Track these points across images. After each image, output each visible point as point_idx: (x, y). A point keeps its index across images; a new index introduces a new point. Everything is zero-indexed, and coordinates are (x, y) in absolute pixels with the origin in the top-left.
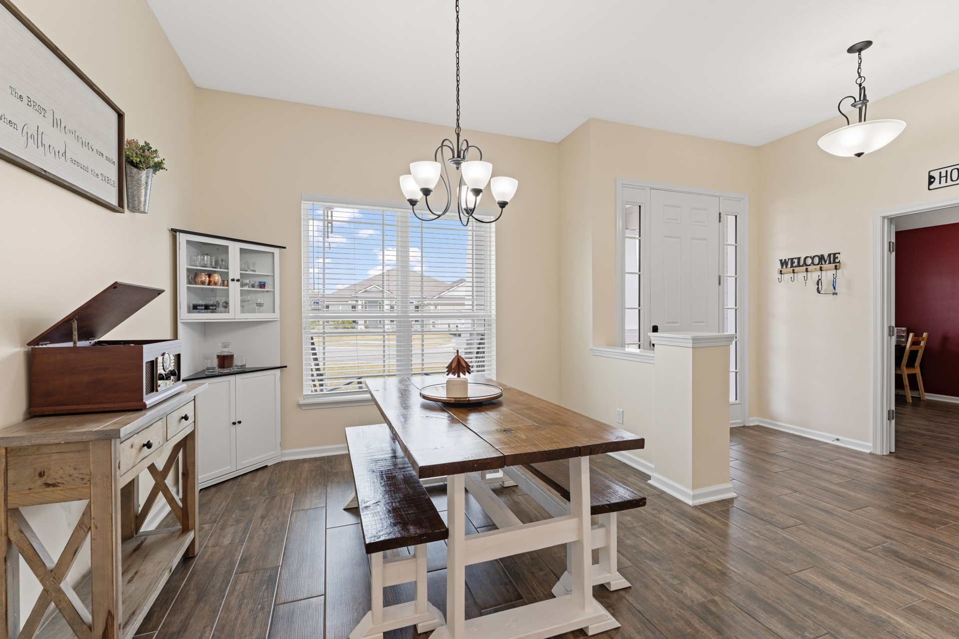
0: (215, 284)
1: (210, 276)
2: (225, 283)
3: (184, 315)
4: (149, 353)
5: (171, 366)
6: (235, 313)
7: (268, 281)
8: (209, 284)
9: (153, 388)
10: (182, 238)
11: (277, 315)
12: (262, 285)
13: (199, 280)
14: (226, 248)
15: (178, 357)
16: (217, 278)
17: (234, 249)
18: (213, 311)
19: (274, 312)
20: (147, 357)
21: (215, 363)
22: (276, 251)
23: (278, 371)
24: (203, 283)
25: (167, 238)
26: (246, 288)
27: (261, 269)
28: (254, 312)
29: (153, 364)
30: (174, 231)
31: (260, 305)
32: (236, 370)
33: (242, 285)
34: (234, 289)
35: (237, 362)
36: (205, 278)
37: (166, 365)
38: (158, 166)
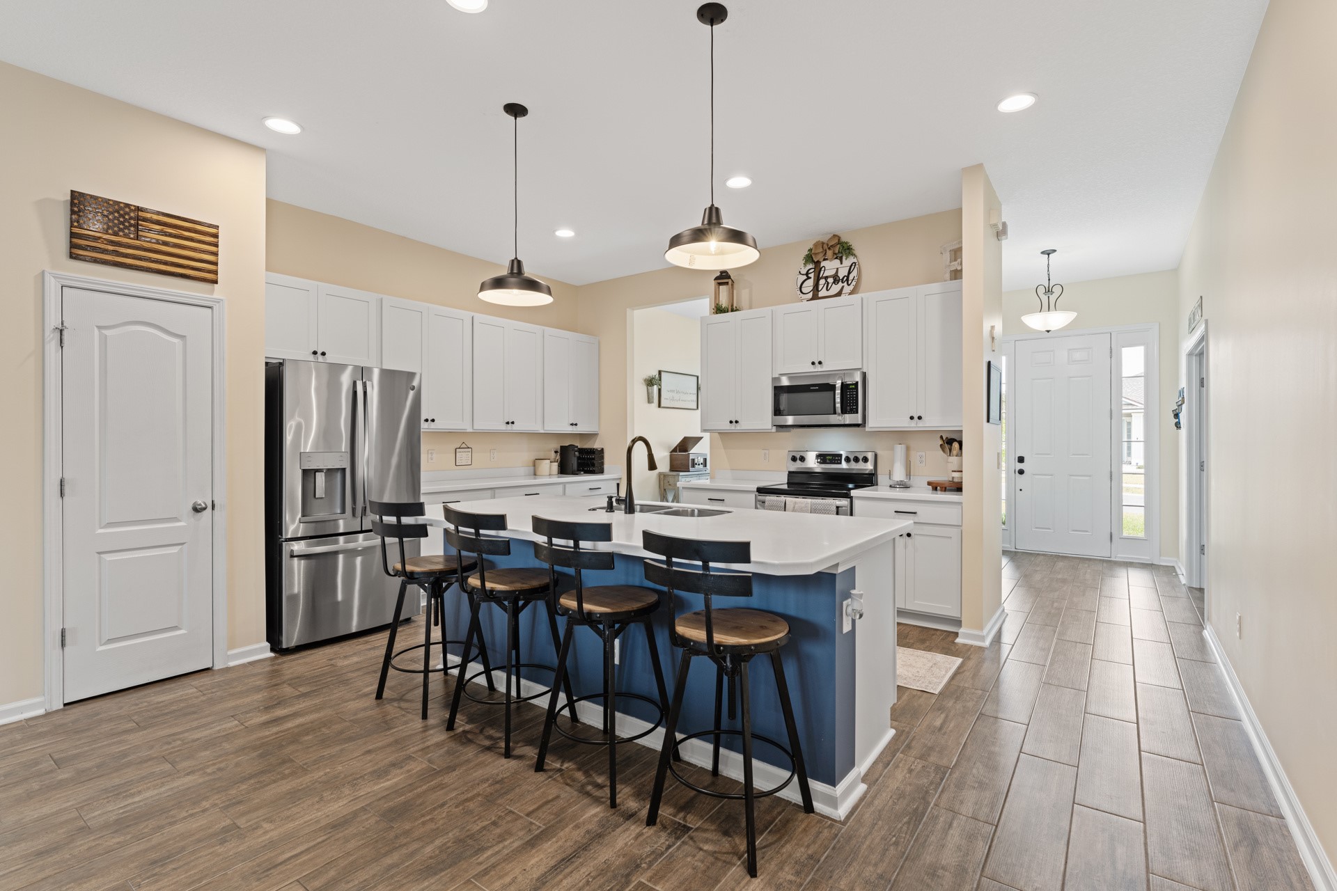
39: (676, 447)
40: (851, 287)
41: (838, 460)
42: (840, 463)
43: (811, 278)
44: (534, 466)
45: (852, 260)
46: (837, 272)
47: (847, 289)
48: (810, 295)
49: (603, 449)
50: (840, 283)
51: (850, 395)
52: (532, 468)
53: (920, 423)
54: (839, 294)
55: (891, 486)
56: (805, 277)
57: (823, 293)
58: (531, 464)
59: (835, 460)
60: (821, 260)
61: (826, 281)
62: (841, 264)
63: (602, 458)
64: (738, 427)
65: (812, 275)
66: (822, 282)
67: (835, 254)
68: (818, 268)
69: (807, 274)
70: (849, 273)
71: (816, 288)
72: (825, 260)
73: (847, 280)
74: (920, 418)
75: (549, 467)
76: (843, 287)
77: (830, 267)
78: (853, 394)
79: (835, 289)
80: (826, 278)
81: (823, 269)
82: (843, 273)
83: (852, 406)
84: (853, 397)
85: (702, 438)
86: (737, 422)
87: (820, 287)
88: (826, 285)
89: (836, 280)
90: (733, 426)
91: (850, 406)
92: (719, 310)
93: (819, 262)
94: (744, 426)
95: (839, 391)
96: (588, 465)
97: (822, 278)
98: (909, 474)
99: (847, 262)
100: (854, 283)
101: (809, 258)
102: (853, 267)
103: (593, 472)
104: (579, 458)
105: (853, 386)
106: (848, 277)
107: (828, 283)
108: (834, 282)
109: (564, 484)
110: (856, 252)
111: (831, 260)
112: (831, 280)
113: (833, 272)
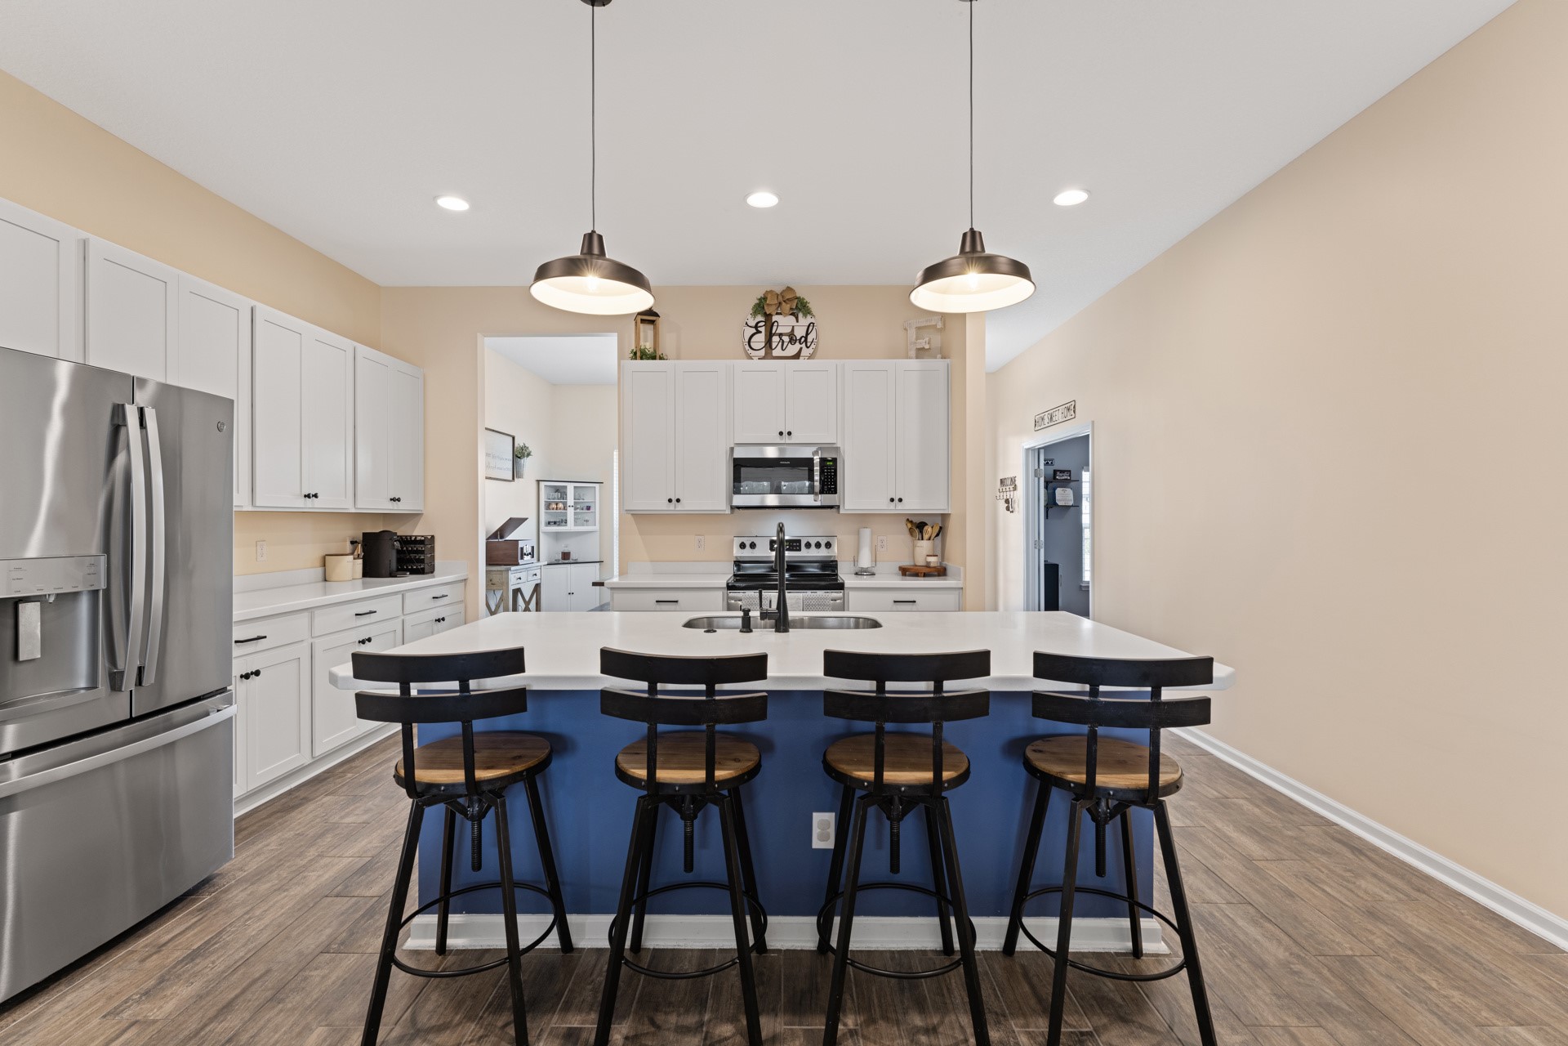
0: (560, 509)
1: (557, 504)
2: (565, 508)
3: (543, 527)
4: (521, 545)
5: (530, 551)
6: (571, 526)
7: (591, 505)
8: (557, 509)
9: (522, 558)
10: (542, 484)
11: (597, 528)
12: (588, 508)
13: (551, 507)
14: (566, 487)
15: (533, 547)
16: (561, 505)
17: (570, 488)
18: (559, 525)
19: (595, 525)
20: (520, 546)
21: (560, 557)
22: (597, 486)
23: (598, 564)
24: (553, 509)
25: (534, 484)
26: (578, 511)
27: (588, 499)
28: (583, 525)
29: (522, 549)
30: (538, 481)
31: (587, 521)
32: (571, 561)
33: (576, 509)
34: (570, 512)
35: (573, 556)
36: (554, 506)
37: (528, 549)
38: (529, 455)
39: (497, 532)
40: (810, 350)
41: (797, 546)
42: (800, 550)
43: (760, 332)
44: (324, 565)
45: (809, 320)
46: (793, 330)
47: (806, 352)
48: (762, 353)
49: (433, 537)
50: (797, 343)
51: (827, 472)
52: (320, 570)
53: (900, 506)
54: (797, 356)
55: (856, 574)
56: (754, 331)
57: (777, 352)
58: (318, 562)
59: (793, 546)
60: (774, 313)
61: (781, 339)
62: (797, 321)
63: (432, 549)
64: (679, 507)
65: (762, 329)
66: (775, 339)
67: (791, 309)
68: (769, 324)
69: (756, 327)
70: (807, 334)
71: (769, 342)
72: (777, 314)
73: (806, 341)
74: (900, 500)
75: (352, 566)
76: (801, 349)
77: (784, 323)
78: (831, 472)
79: (792, 350)
80: (780, 335)
81: (776, 324)
82: (800, 332)
83: (831, 485)
84: (831, 475)
85: (526, 519)
86: (678, 500)
87: (774, 346)
88: (780, 343)
89: (793, 340)
90: (671, 507)
91: (828, 485)
92: (641, 355)
93: (771, 315)
94: (687, 505)
95: (818, 468)
96: (411, 561)
97: (774, 334)
98: (875, 561)
99: (804, 321)
100: (813, 346)
101: (760, 307)
102: (811, 328)
103: (421, 572)
104: (398, 552)
105: (831, 463)
106: (806, 338)
107: (783, 342)
108: (790, 342)
109: (403, 593)
110: (814, 310)
111: (786, 315)
112: (786, 339)
113: (788, 330)
